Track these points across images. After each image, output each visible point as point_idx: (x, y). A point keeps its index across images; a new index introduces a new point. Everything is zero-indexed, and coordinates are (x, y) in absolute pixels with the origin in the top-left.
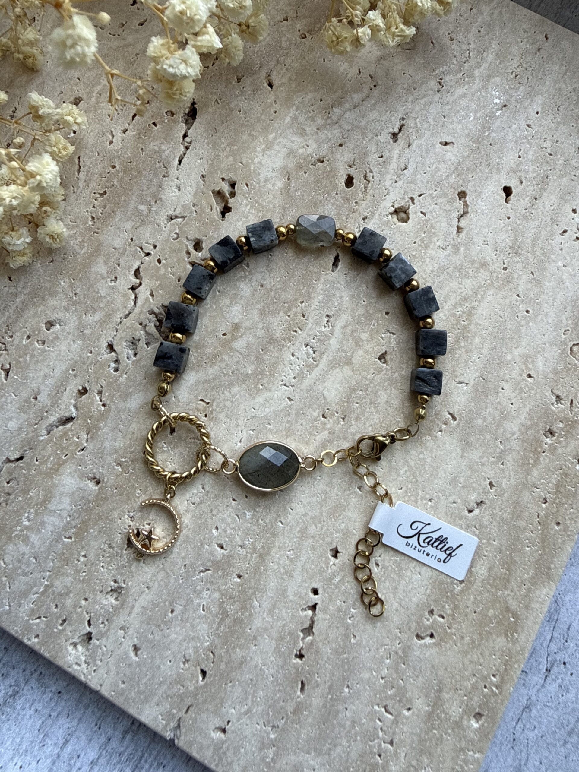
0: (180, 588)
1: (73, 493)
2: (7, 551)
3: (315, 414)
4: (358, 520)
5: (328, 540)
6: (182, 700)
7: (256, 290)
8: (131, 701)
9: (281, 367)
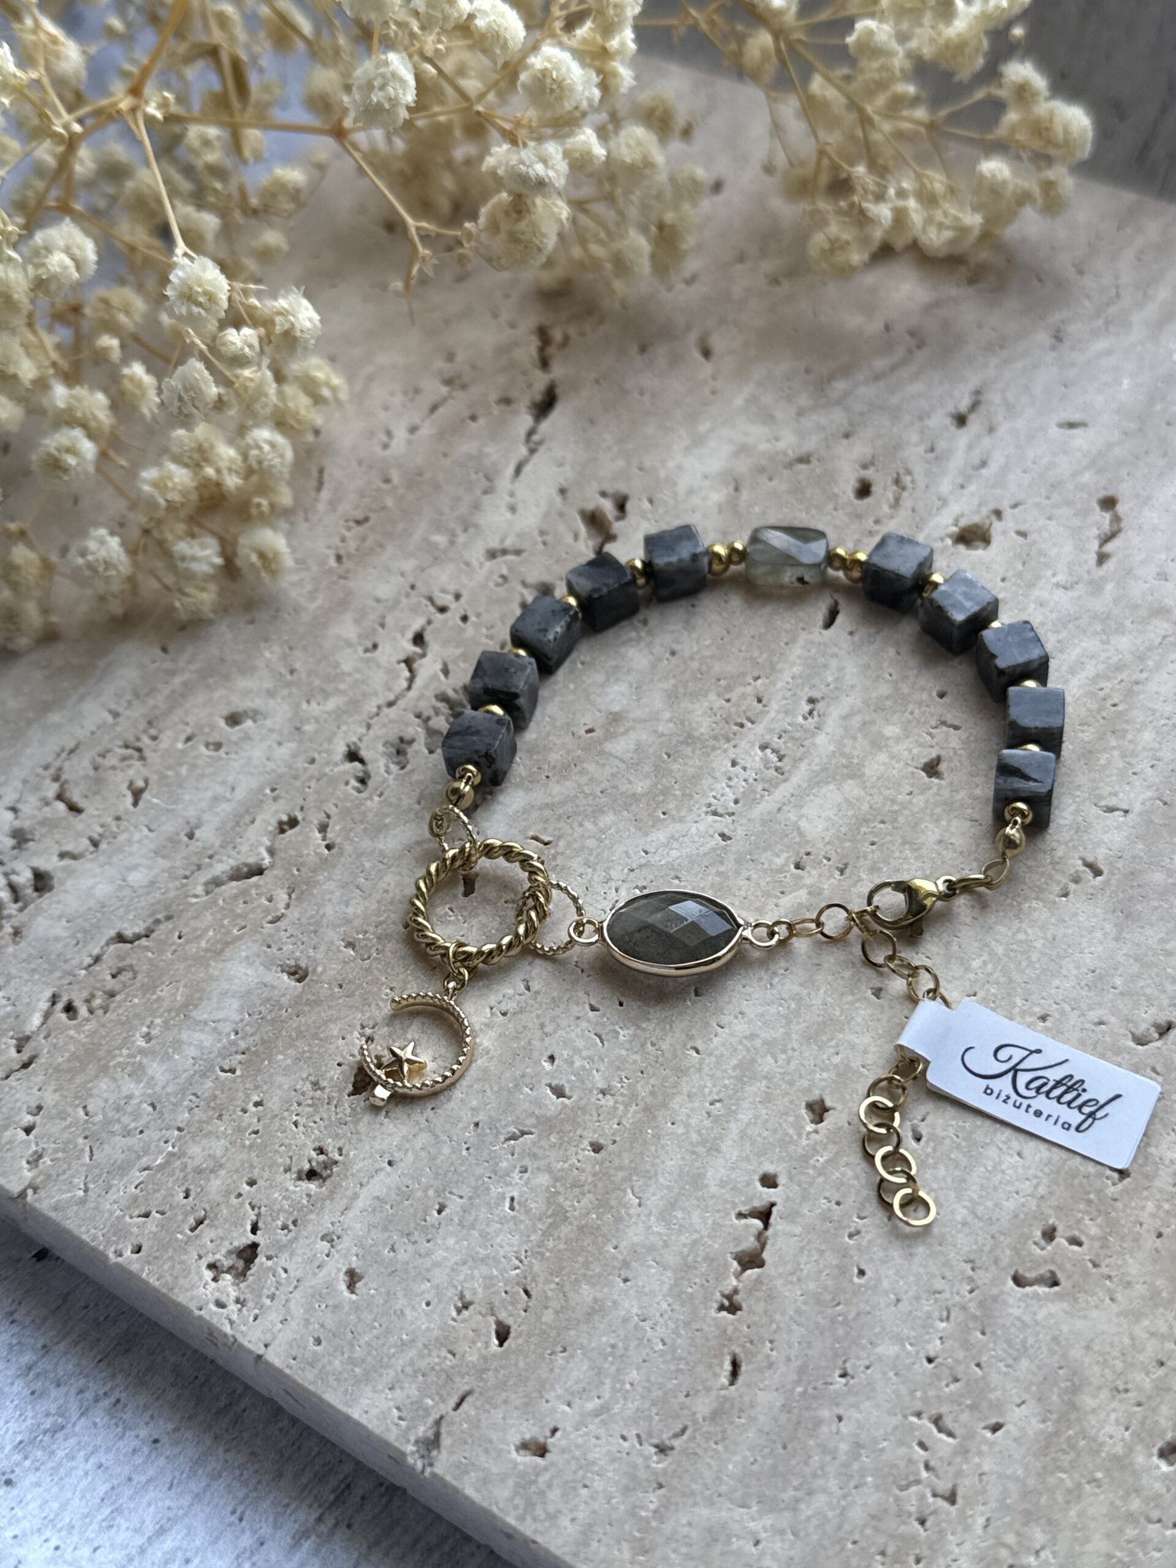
0: (462, 1164)
1: (249, 992)
2: (95, 1091)
3: (779, 861)
4: (873, 1049)
5: (805, 1083)
6: (449, 1378)
7: (660, 660)
8: (331, 1378)
9: (707, 782)
